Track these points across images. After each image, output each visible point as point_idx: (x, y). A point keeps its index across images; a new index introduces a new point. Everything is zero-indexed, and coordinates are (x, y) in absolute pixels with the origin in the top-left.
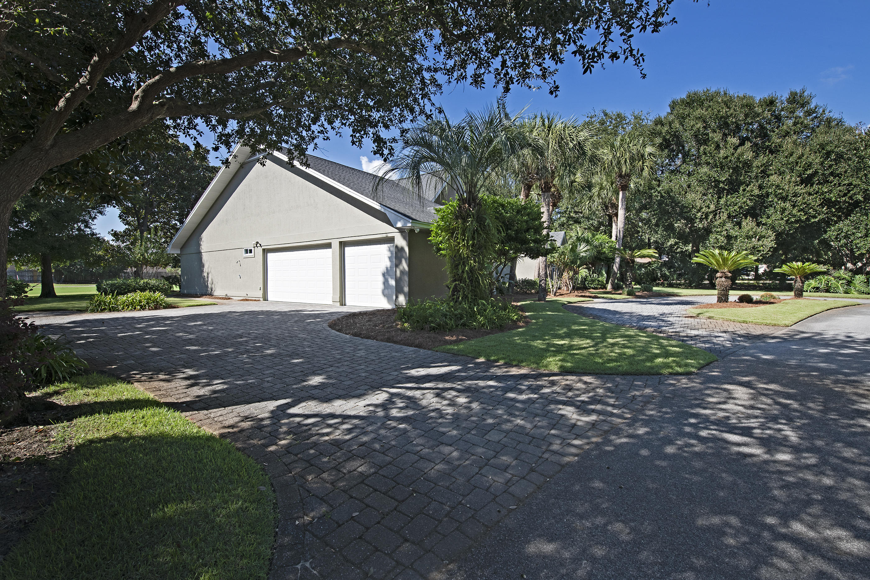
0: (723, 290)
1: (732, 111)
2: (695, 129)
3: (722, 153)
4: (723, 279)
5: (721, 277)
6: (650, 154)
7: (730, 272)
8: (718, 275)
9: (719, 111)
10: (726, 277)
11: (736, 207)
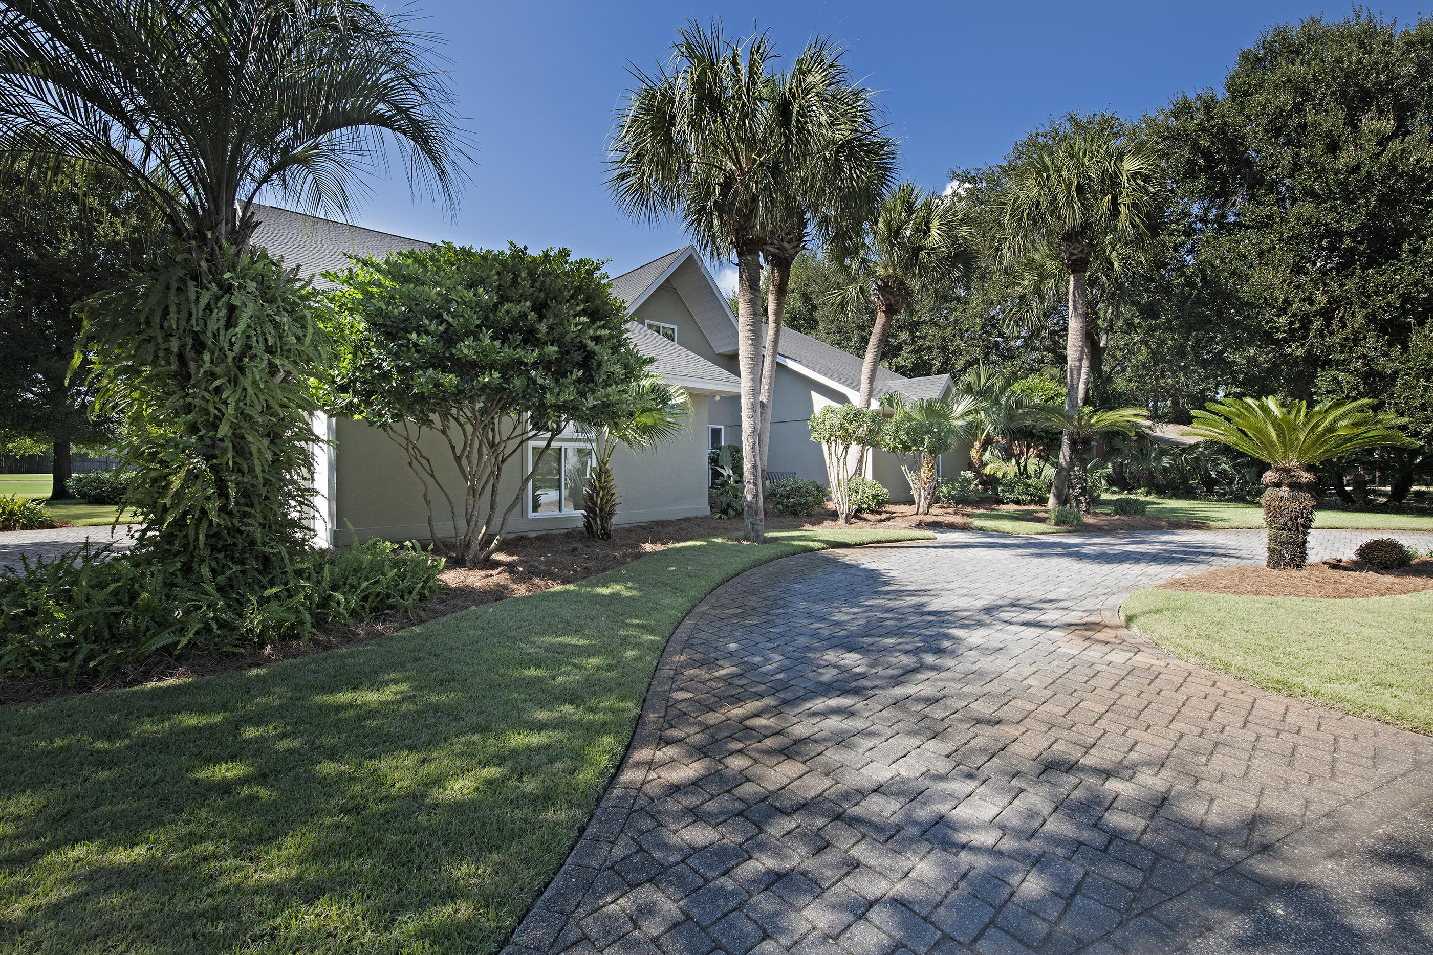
0: (1284, 527)
1: (1375, 56)
2: (1271, 109)
3: (1346, 157)
4: (1285, 491)
5: (1278, 485)
6: (1134, 175)
7: (1310, 468)
8: (1269, 477)
9: (1339, 61)
10: (1295, 486)
11: (1391, 297)
